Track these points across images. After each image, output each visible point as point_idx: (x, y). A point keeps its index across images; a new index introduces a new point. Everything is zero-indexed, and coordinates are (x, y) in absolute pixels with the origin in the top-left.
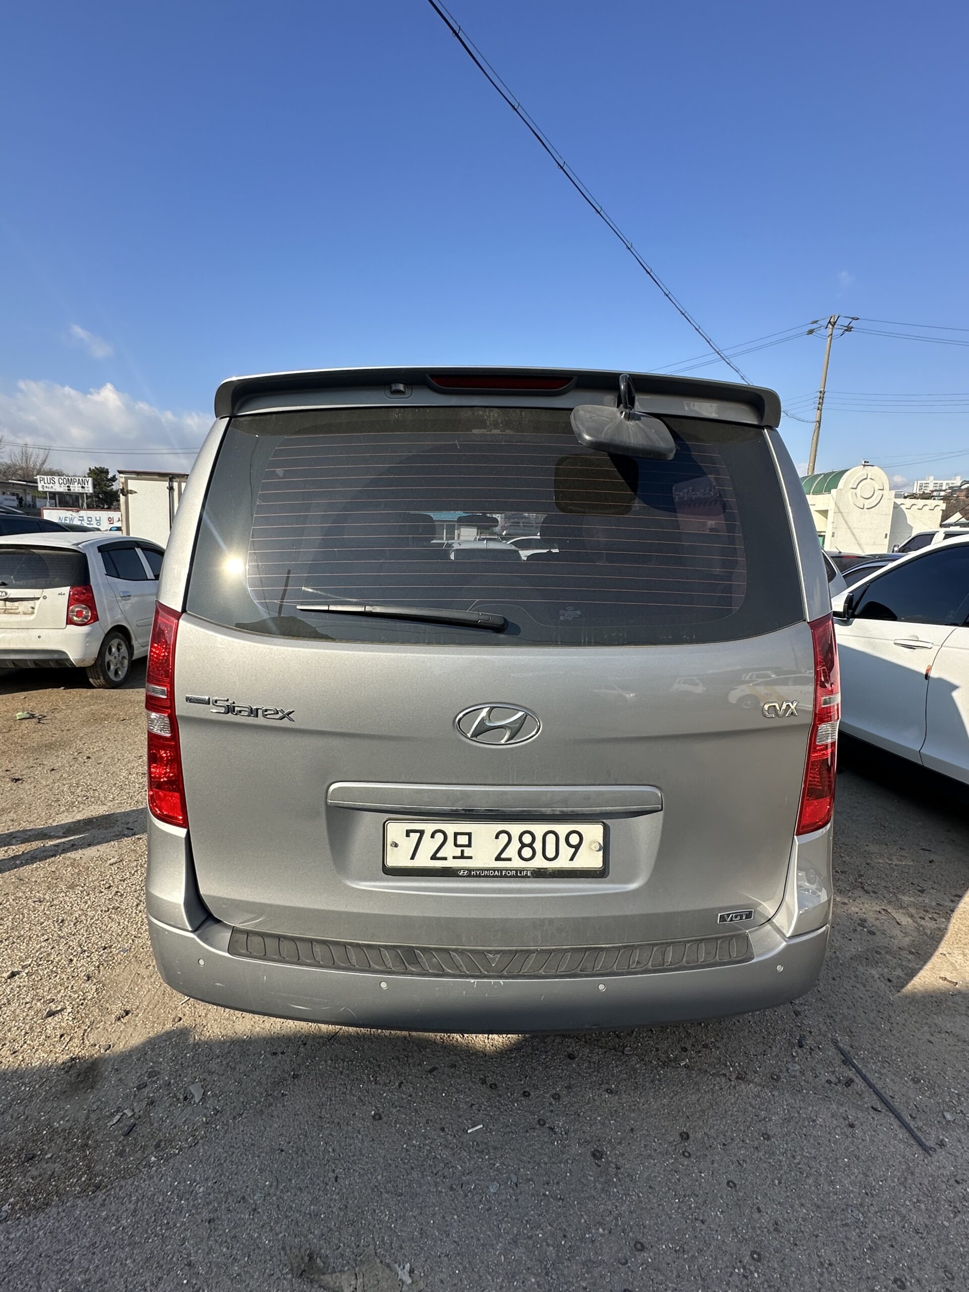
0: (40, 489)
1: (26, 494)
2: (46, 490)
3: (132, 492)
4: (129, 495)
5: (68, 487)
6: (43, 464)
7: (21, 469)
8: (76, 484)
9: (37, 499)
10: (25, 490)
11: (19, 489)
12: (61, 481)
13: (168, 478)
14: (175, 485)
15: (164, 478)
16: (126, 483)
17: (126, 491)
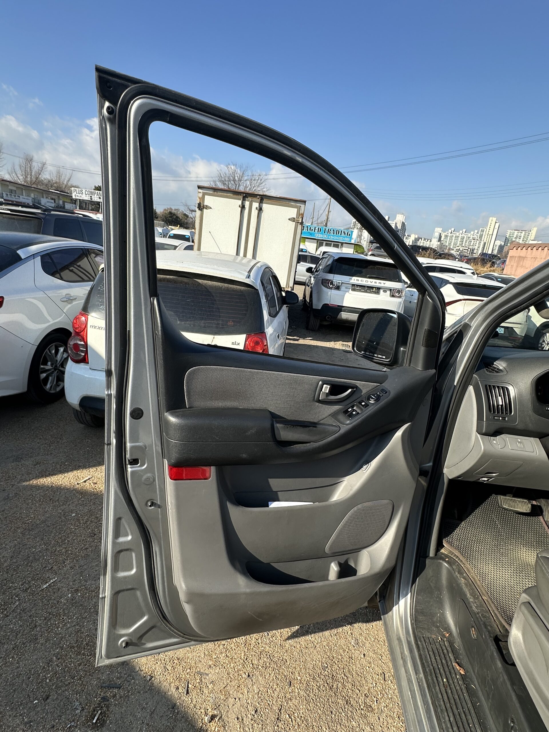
0: (74, 197)
1: (59, 199)
2: (77, 198)
3: (207, 207)
4: (205, 210)
5: (91, 197)
6: (69, 181)
7: (56, 183)
8: (96, 195)
9: (66, 203)
10: (59, 197)
11: (55, 196)
12: (87, 193)
13: (241, 197)
14: (247, 204)
15: (237, 197)
16: (203, 198)
17: (202, 206)
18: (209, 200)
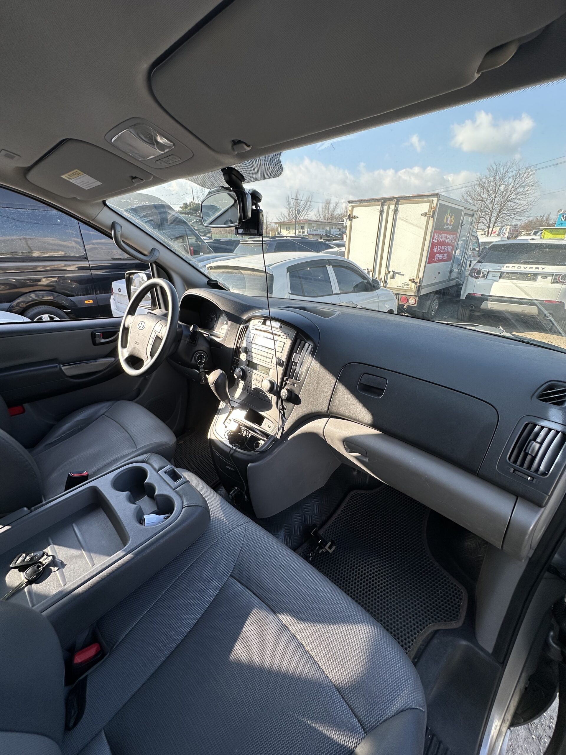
3: (356, 217)
4: (353, 220)
13: (380, 203)
14: (385, 208)
15: (376, 203)
16: (352, 211)
17: (351, 217)
18: (357, 212)
